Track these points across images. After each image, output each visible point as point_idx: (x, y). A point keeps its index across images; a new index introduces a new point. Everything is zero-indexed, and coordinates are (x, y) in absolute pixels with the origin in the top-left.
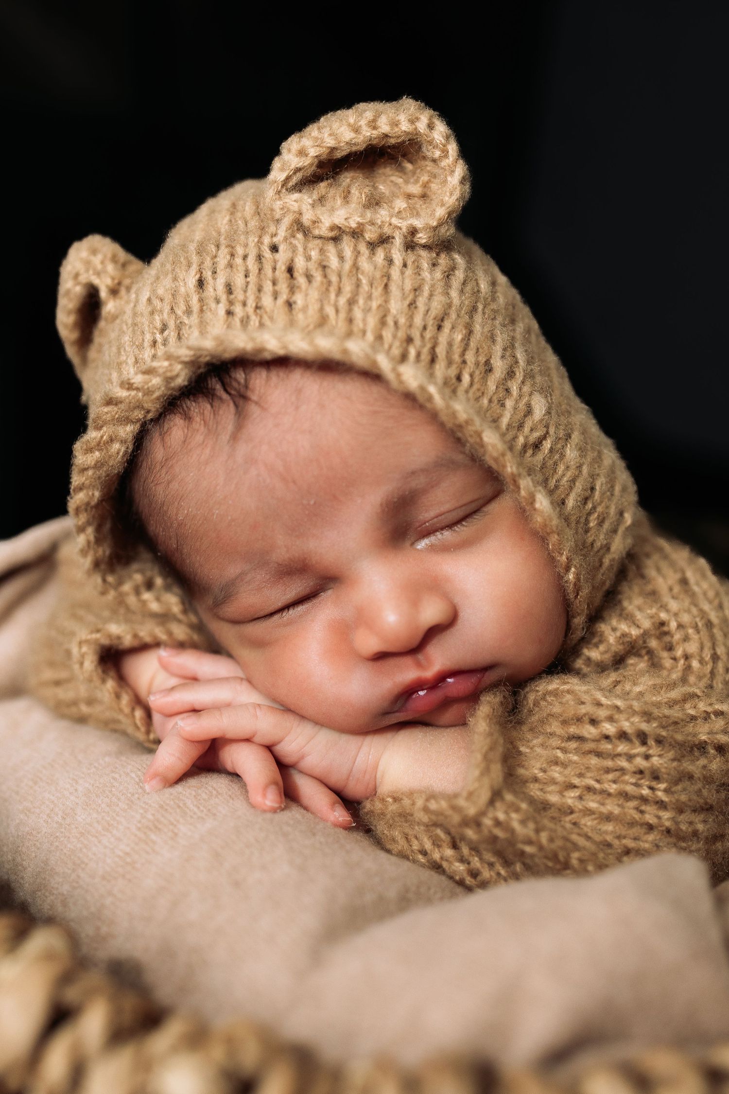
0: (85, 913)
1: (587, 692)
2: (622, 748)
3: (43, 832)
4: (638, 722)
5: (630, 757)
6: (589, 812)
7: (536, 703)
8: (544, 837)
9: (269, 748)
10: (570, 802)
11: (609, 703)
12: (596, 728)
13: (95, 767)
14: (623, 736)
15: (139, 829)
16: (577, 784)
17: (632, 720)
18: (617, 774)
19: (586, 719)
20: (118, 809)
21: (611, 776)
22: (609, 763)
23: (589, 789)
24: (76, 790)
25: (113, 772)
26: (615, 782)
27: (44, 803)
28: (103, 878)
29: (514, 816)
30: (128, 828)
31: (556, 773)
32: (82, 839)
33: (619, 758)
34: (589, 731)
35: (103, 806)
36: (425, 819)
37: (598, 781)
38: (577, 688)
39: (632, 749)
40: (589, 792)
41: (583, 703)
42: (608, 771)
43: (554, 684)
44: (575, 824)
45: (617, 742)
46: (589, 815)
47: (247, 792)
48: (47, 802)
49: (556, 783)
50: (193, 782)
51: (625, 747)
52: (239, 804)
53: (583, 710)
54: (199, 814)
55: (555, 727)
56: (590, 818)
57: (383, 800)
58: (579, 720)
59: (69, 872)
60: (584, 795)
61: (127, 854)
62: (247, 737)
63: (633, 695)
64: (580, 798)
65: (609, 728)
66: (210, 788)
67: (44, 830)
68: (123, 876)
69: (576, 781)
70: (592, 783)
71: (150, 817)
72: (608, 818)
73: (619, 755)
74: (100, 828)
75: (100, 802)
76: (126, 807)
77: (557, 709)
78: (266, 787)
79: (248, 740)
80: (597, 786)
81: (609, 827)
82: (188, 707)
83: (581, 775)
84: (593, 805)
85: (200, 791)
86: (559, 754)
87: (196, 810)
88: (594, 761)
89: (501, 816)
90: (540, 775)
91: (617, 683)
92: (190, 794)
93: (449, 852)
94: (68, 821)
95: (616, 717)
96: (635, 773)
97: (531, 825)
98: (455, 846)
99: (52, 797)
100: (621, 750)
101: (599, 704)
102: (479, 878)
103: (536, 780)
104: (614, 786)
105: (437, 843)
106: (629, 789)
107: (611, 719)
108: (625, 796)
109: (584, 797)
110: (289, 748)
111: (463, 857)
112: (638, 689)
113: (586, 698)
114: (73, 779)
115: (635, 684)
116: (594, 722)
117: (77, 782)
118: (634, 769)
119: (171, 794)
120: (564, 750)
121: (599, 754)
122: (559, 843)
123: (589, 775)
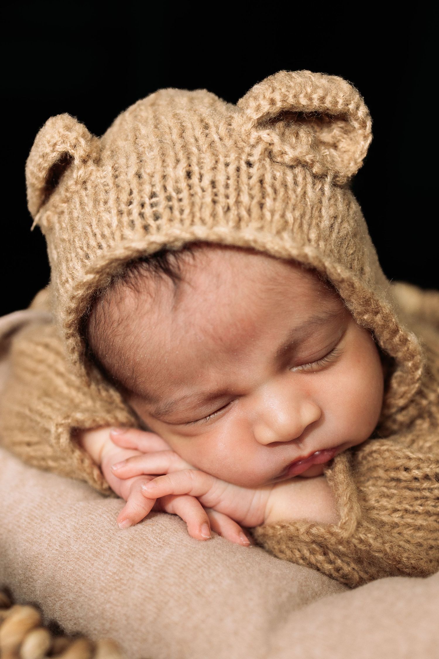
0: (92, 614)
1: (400, 450)
2: (426, 485)
3: (47, 557)
4: (434, 468)
5: (430, 490)
6: (409, 525)
7: (364, 458)
8: (387, 547)
9: (198, 498)
10: (396, 520)
11: (415, 456)
12: (409, 474)
13: (75, 509)
14: (426, 477)
15: (120, 556)
16: (399, 509)
17: (431, 466)
18: (424, 500)
19: (402, 468)
20: (101, 542)
21: (419, 502)
22: (417, 494)
23: (406, 511)
24: (65, 526)
25: (90, 514)
26: (421, 505)
27: (43, 536)
28: (101, 591)
29: (369, 535)
30: (112, 555)
31: (384, 502)
32: (78, 562)
33: (424, 490)
34: (403, 475)
35: (89, 538)
36: (307, 539)
37: (412, 506)
38: (393, 448)
39: (432, 485)
40: (407, 513)
41: (399, 458)
42: (416, 498)
43: (375, 446)
44: (399, 533)
45: (423, 481)
46: (408, 527)
47: (187, 527)
48: (45, 535)
49: (387, 509)
50: (148, 522)
51: (428, 483)
52: (181, 535)
53: (399, 463)
54: (158, 544)
55: (381, 473)
56: (408, 529)
57: (273, 528)
58: (397, 469)
59: (73, 585)
60: (404, 515)
61: (114, 573)
62: (186, 492)
63: (425, 449)
64: (402, 517)
65: (416, 473)
66: (160, 525)
67: (47, 555)
68: (115, 589)
69: (398, 507)
70: (408, 507)
71: (126, 547)
72: (419, 528)
73: (425, 489)
74: (90, 555)
75: (86, 536)
76: (107, 541)
77: (380, 462)
78: (201, 525)
79: (186, 494)
80: (411, 509)
81: (420, 534)
82: (140, 473)
83: (400, 503)
84: (409, 521)
85: (154, 528)
86: (385, 490)
87: (155, 541)
88: (408, 493)
89: (362, 536)
90: (376, 505)
91: (413, 442)
92: (149, 530)
93: (321, 558)
94: (66, 549)
95: (421, 465)
96: (434, 499)
97: (380, 540)
98: (325, 554)
99: (47, 531)
100: (426, 486)
101: (410, 459)
102: (341, 572)
103: (374, 508)
104: (421, 508)
105: (313, 552)
106: (430, 509)
107: (418, 468)
108: (428, 513)
109: (404, 516)
110: (211, 498)
111: (331, 560)
112: (428, 445)
113: (400, 454)
114: (61, 518)
115: (426, 441)
116: (406, 469)
117: (64, 521)
118: (434, 497)
119: (136, 531)
120: (388, 488)
121: (411, 489)
122: (396, 549)
123: (405, 502)
